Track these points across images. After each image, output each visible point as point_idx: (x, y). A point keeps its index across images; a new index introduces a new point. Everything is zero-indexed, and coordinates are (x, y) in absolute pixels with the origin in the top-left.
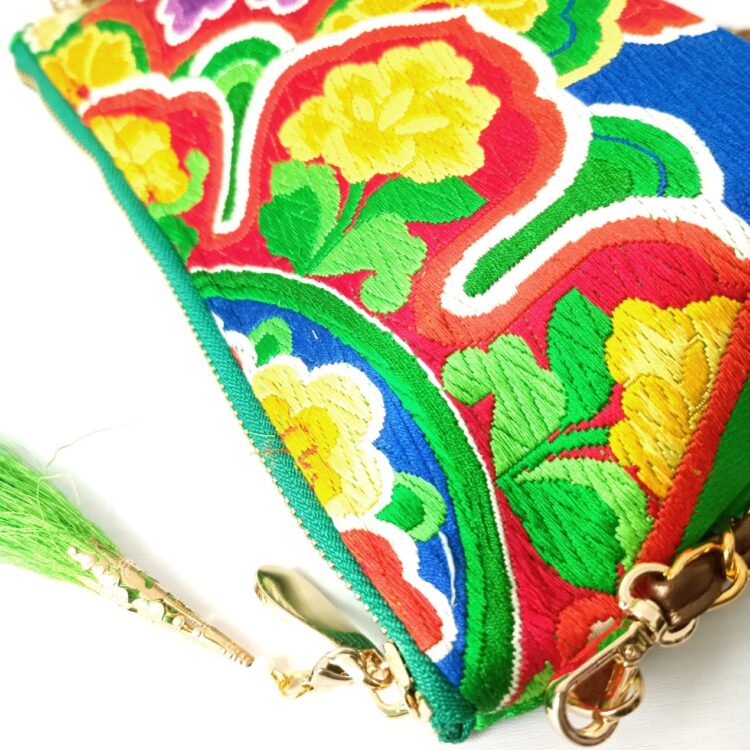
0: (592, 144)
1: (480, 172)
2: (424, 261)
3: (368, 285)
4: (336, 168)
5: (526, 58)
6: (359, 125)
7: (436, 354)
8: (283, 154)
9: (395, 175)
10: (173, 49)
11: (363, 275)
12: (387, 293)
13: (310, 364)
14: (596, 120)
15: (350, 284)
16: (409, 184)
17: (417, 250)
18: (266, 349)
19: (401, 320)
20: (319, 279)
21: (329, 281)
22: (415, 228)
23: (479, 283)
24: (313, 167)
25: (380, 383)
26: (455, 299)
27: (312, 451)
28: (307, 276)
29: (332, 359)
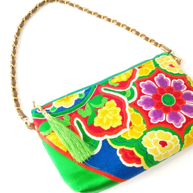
0: (94, 140)
1: (94, 126)
2: (83, 117)
3: (82, 110)
4: (102, 108)
5: (114, 135)
6: (108, 112)
7: (70, 115)
8: (109, 100)
9: (97, 115)
10: (139, 83)
11: (84, 109)
12: (80, 112)
13: (75, 100)
14: (99, 141)
15: (84, 108)
16: (95, 117)
17: (85, 116)
18: (80, 95)
19: (76, 112)
20: (86, 104)
21: (85, 105)
22: (88, 117)
23: (78, 122)
24: (104, 104)
25: (69, 108)
26: (77, 119)
27: (64, 100)
28: (88, 102)
29: (75, 103)
